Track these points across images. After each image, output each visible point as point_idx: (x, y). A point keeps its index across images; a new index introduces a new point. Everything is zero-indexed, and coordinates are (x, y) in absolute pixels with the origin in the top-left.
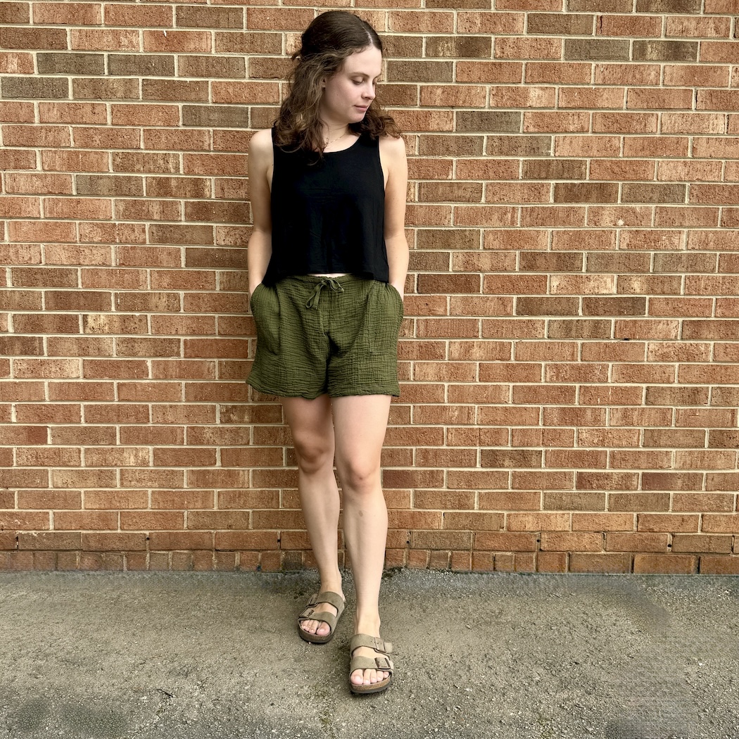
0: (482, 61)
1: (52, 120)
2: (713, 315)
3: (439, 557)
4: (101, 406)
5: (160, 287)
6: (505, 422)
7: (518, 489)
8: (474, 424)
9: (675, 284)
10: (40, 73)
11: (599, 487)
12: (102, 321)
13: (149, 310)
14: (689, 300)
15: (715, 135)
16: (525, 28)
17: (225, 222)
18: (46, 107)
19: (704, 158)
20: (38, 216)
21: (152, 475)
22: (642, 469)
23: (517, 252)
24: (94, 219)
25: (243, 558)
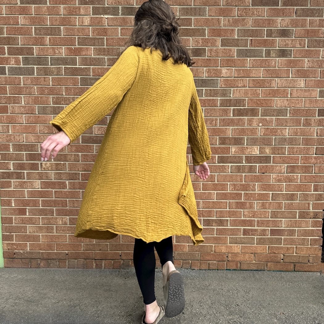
0: (202, 58)
1: (28, 84)
2: (300, 163)
3: (186, 263)
4: (48, 200)
5: (72, 151)
6: (213, 208)
7: (219, 235)
8: (200, 208)
9: (284, 150)
10: (23, 65)
11: (252, 235)
12: (48, 165)
13: (67, 161)
14: (290, 157)
15: (300, 88)
16: (220, 45)
17: (97, 125)
18: (26, 78)
19: (296, 98)
20: (23, 123)
21: (69, 228)
22: (270, 227)
23: (218, 137)
24: (45, 124)
25: (106, 263)
